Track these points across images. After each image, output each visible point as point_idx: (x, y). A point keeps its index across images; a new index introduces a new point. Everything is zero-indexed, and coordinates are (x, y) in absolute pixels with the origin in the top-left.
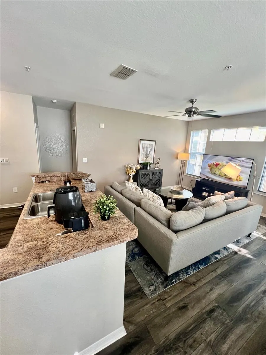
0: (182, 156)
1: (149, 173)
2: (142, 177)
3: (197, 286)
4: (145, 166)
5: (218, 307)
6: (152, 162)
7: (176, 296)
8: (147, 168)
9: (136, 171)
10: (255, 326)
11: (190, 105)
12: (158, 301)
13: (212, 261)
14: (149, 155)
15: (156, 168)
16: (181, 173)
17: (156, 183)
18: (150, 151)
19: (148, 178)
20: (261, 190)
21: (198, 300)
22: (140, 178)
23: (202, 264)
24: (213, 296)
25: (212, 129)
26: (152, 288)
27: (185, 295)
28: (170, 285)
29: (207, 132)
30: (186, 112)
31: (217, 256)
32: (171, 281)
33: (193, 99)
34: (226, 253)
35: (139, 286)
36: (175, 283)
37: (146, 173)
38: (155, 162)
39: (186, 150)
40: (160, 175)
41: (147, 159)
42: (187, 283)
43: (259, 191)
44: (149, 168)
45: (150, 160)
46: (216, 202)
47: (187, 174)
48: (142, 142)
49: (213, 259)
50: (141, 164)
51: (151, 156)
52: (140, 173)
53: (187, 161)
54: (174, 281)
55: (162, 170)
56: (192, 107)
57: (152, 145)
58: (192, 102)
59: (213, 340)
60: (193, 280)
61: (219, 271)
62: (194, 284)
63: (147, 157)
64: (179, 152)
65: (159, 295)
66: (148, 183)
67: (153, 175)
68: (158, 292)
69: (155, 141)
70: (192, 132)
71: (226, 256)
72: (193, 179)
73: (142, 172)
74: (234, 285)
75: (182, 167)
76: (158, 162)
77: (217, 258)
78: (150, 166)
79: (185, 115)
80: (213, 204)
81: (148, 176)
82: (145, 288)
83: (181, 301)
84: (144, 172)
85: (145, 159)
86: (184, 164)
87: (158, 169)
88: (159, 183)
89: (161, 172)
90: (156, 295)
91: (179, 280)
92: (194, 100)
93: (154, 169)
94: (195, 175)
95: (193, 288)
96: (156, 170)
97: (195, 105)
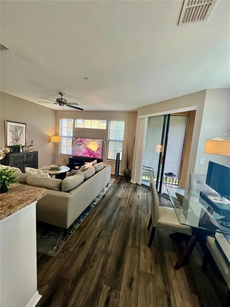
1: (22, 156)
2: (14, 161)
3: (88, 226)
4: (16, 149)
5: (102, 230)
6: (24, 144)
7: (76, 240)
8: (19, 151)
9: (5, 155)
10: (120, 227)
11: (60, 97)
12: (63, 253)
13: (92, 207)
14: (20, 138)
15: (30, 150)
16: (55, 154)
17: (32, 165)
18: (20, 134)
19: (22, 161)
20: (108, 158)
21: (91, 233)
22: (12, 162)
23: (87, 212)
24: (98, 226)
25: (75, 119)
26: (55, 248)
27: (81, 236)
28: (69, 237)
29: (73, 120)
30: (57, 101)
31: (94, 203)
32: (69, 233)
33: (62, 93)
34: (99, 200)
35: (41, 255)
36: (72, 234)
37: (18, 156)
38: (28, 145)
39: (56, 134)
40: (35, 157)
41: (17, 141)
42: (81, 228)
43: (107, 159)
44: (21, 151)
45: (22, 142)
46: (88, 168)
47: (61, 154)
48: (9, 124)
49: (92, 206)
50: (10, 147)
51: (22, 139)
52: (12, 157)
53: (59, 143)
54: (71, 232)
55: (38, 152)
56: (62, 98)
57: (22, 127)
58: (61, 94)
59: (104, 248)
60: (84, 224)
61: (98, 211)
62: (85, 226)
63: (17, 140)
64: (51, 135)
65: (62, 248)
66: (22, 166)
67: (28, 158)
68: (61, 247)
69: (26, 124)
70: (60, 120)
71: (99, 201)
72: (66, 158)
73: (14, 156)
74: (107, 214)
75: (55, 148)
76: (31, 144)
77: (94, 204)
78: (23, 149)
79: (57, 104)
80: (87, 169)
81: (21, 159)
82: (49, 252)
83: (80, 241)
84: (16, 155)
85: (15, 141)
86: (57, 146)
87: (32, 151)
88: (35, 165)
89: (36, 154)
90: (60, 250)
91: (75, 229)
92: (63, 94)
93: (27, 152)
94: (67, 154)
95: (85, 229)
96: (31, 152)
97: (64, 97)
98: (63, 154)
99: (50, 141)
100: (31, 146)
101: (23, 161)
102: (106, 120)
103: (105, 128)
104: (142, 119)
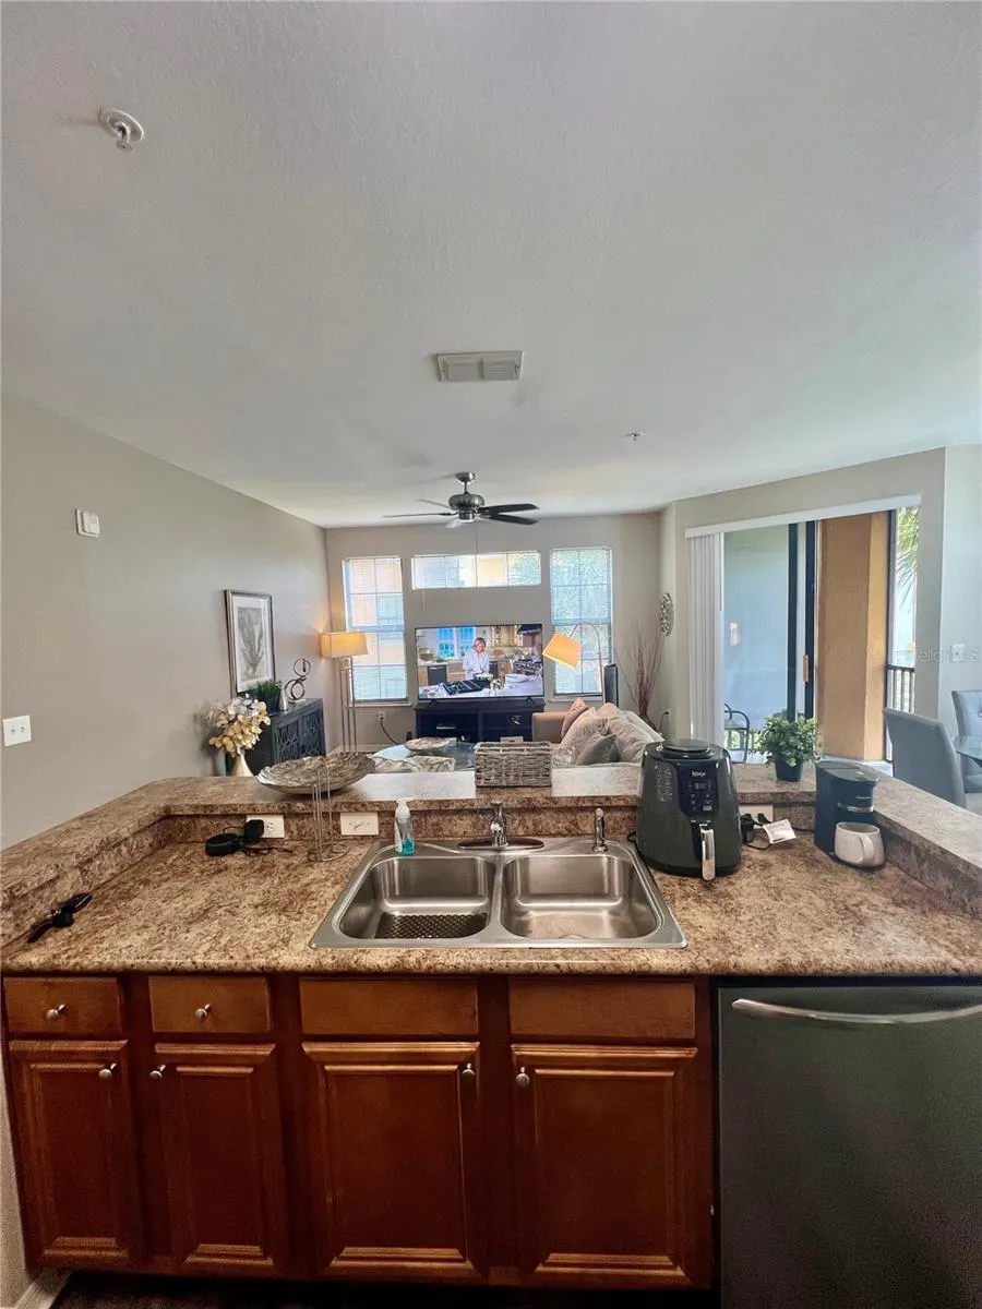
0: (339, 644)
1: (294, 725)
2: (283, 747)
4: (268, 694)
8: (279, 708)
11: (458, 488)
14: (260, 655)
15: (299, 699)
18: (259, 639)
19: (295, 745)
20: (558, 692)
22: (278, 749)
25: (410, 556)
29: (397, 562)
30: (452, 506)
33: (468, 474)
37: (288, 727)
40: (318, 721)
41: (255, 670)
43: (555, 694)
44: (285, 704)
45: (265, 672)
47: (357, 701)
48: (236, 603)
51: (264, 658)
55: (322, 700)
56: (466, 492)
57: (258, 611)
58: (464, 478)
63: (253, 663)
64: (321, 631)
67: (306, 728)
69: (269, 597)
70: (343, 563)
72: (382, 713)
73: (280, 726)
76: (304, 674)
81: (293, 735)
85: (251, 670)
87: (304, 701)
88: (320, 746)
89: (317, 711)
92: (471, 476)
93: (294, 707)
94: (383, 698)
97: (472, 487)
98: (365, 701)
99: (321, 655)
100: (297, 681)
101: (298, 744)
102: (539, 551)
103: (538, 582)
104: (697, 541)
